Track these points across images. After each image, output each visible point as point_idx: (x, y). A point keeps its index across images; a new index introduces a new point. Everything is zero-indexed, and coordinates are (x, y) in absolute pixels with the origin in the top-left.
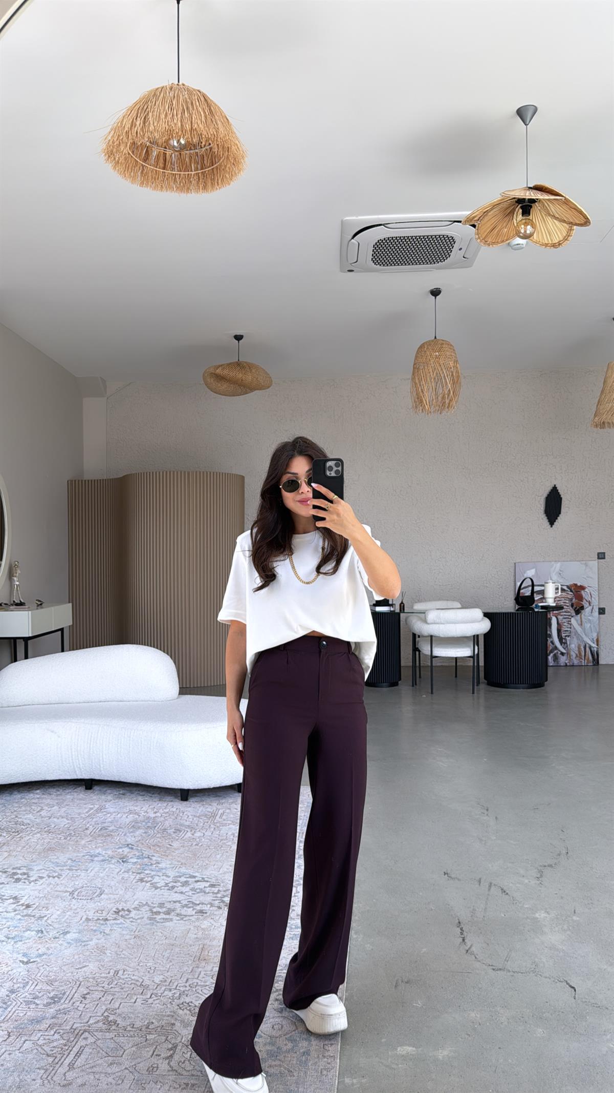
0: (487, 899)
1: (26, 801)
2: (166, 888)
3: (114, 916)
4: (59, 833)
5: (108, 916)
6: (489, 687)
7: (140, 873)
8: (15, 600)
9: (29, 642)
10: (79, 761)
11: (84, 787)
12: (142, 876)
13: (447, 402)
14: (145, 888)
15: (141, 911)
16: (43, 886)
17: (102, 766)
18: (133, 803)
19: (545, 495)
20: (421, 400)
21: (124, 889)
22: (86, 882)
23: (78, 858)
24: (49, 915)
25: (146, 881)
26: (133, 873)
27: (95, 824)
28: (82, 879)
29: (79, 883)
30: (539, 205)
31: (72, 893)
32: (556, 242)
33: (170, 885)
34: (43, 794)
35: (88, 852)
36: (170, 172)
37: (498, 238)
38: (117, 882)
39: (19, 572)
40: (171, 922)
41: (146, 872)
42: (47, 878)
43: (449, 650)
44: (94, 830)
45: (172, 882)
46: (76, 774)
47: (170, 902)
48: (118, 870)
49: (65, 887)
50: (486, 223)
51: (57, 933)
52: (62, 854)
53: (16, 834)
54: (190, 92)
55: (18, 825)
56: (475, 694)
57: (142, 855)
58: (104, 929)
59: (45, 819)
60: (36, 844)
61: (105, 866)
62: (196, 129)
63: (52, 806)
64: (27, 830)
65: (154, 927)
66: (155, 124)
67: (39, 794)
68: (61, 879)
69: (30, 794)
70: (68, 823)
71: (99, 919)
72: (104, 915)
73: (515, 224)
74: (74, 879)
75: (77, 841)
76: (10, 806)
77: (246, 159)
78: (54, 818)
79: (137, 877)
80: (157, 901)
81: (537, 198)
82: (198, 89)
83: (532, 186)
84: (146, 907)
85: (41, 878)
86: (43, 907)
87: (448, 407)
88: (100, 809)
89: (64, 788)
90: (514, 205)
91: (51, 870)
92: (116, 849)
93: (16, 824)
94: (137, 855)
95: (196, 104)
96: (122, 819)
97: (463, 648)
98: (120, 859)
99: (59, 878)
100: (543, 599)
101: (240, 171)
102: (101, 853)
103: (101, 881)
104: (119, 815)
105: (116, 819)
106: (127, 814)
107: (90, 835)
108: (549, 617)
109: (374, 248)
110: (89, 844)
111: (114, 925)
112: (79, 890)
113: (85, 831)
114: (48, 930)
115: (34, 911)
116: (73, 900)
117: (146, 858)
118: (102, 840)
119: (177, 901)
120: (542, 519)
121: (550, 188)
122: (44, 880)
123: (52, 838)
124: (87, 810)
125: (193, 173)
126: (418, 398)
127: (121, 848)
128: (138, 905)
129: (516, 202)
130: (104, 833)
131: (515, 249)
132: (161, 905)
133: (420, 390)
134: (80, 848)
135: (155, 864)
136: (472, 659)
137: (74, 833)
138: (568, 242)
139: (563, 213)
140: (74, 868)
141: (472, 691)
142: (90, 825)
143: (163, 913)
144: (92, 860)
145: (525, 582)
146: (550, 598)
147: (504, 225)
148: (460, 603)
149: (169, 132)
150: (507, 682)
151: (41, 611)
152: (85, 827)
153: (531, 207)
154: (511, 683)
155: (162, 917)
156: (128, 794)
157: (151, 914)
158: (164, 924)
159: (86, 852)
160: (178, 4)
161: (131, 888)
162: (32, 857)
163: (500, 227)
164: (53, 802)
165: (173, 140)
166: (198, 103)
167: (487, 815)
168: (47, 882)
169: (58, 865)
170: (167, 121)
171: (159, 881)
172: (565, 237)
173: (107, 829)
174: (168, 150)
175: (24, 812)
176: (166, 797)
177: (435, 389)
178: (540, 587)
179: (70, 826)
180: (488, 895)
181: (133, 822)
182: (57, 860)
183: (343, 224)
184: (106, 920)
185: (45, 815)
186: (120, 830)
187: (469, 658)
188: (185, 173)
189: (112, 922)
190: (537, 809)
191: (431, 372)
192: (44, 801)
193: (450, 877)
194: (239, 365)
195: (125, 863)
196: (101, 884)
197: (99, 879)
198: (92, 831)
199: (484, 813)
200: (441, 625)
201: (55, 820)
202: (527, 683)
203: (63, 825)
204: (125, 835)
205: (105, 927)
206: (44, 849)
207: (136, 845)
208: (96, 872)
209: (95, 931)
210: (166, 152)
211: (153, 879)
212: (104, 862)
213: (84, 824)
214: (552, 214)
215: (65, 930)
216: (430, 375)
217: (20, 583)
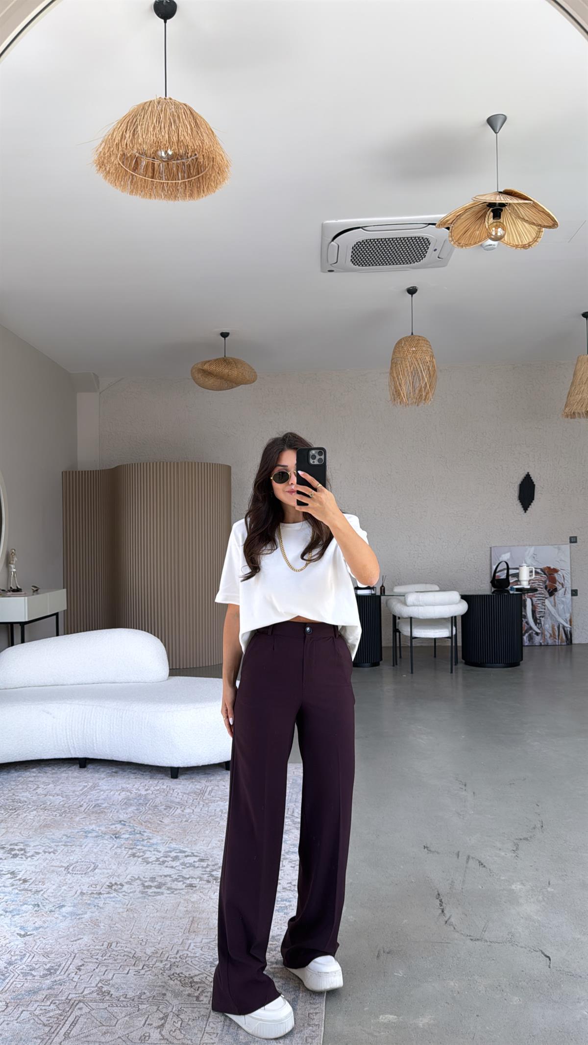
0: (465, 871)
1: (22, 779)
2: (157, 863)
3: (107, 890)
4: (55, 810)
5: (101, 891)
6: (467, 666)
7: (132, 849)
8: (11, 586)
9: (26, 626)
10: (73, 741)
11: (78, 765)
12: (134, 851)
13: (424, 395)
14: (137, 863)
15: (133, 885)
16: (40, 861)
17: (95, 745)
18: (125, 780)
19: (519, 481)
20: (399, 393)
21: (117, 864)
22: (81, 857)
23: (73, 834)
24: (45, 890)
25: (138, 856)
26: (126, 848)
27: (89, 801)
28: (77, 854)
29: (73, 858)
30: (509, 209)
31: (67, 868)
32: (526, 243)
33: (161, 860)
34: (39, 772)
35: (82, 829)
36: (159, 181)
37: (471, 240)
38: (111, 858)
39: (15, 559)
40: (162, 896)
41: (138, 847)
42: (43, 853)
43: (426, 631)
44: (88, 807)
45: (162, 857)
46: (71, 754)
47: (161, 876)
48: (111, 846)
49: (60, 862)
50: (460, 225)
51: (53, 906)
52: (58, 831)
53: (14, 811)
54: (177, 105)
55: (15, 803)
56: (454, 673)
57: (134, 831)
59: (41, 797)
60: (32, 821)
61: (99, 842)
62: (182, 140)
63: (48, 784)
65: (146, 900)
66: (144, 137)
67: (36, 773)
68: (57, 854)
69: (26, 772)
70: (63, 801)
71: (92, 893)
72: (98, 889)
73: (487, 227)
74: (70, 854)
75: (72, 818)
76: (7, 785)
77: (230, 168)
78: (50, 795)
79: (129, 852)
80: (149, 875)
81: (507, 202)
82: (184, 103)
83: (502, 191)
84: (138, 881)
85: (38, 853)
86: (40, 882)
87: (425, 400)
88: (94, 787)
89: (59, 767)
90: (485, 208)
91: (47, 846)
92: (109, 826)
93: (13, 802)
94: (129, 831)
95: (182, 117)
96: (115, 796)
97: (441, 628)
98: (113, 835)
99: (54, 853)
100: (518, 582)
101: (225, 180)
102: (94, 829)
103: (94, 856)
104: (112, 793)
105: (109, 796)
106: (119, 792)
107: (84, 812)
108: (523, 598)
109: (353, 250)
110: (83, 821)
111: (108, 899)
112: (74, 865)
113: (79, 808)
114: (44, 904)
115: (31, 886)
116: (68, 875)
117: (138, 834)
118: (96, 817)
119: (168, 875)
120: (516, 504)
121: (519, 192)
122: (40, 855)
123: (48, 815)
124: (81, 788)
125: (180, 182)
126: (396, 392)
127: (114, 824)
128: (130, 879)
129: (487, 206)
130: (98, 810)
131: (488, 250)
132: (153, 879)
133: (398, 383)
134: (75, 824)
135: (146, 840)
136: (450, 640)
137: (68, 811)
138: (538, 243)
139: (532, 216)
140: (68, 844)
141: (450, 671)
142: (84, 802)
143: (154, 887)
144: (87, 836)
145: (500, 565)
146: (524, 581)
147: (477, 227)
148: (438, 586)
149: (157, 144)
150: (484, 662)
151: (37, 597)
152: (79, 804)
153: (502, 210)
154: (488, 663)
155: (153, 891)
156: (121, 772)
157: (143, 888)
158: (155, 897)
159: (80, 828)
160: (165, 22)
161: (124, 863)
162: (29, 833)
163: (472, 230)
164: (49, 780)
165: (161, 151)
166: (184, 117)
167: (465, 790)
168: (43, 857)
169: (53, 841)
170: (155, 134)
171: (151, 856)
172: (534, 239)
173: (100, 806)
174: (156, 160)
175: (21, 790)
176: (157, 775)
177: (412, 382)
178: (515, 570)
179: (65, 803)
180: (466, 867)
181: (125, 799)
182: (53, 836)
183: (324, 227)
184: (100, 893)
185: (41, 793)
186: (113, 806)
187: (447, 639)
188: (172, 182)
189: (105, 896)
190: (513, 784)
191: (409, 366)
192: (40, 779)
193: (430, 850)
194: (226, 361)
195: (118, 839)
196: (94, 859)
197: (93, 854)
198: (86, 808)
199: (462, 789)
200: (420, 607)
201: (51, 797)
202: (504, 663)
203: (58, 803)
204: (117, 812)
205: (99, 901)
206: (40, 826)
207: (128, 822)
208: (90, 848)
209: (89, 904)
210: (154, 162)
211: (145, 854)
212: (97, 838)
213: (79, 802)
214: (522, 217)
215: (60, 904)
216: (408, 370)
217: (16, 569)
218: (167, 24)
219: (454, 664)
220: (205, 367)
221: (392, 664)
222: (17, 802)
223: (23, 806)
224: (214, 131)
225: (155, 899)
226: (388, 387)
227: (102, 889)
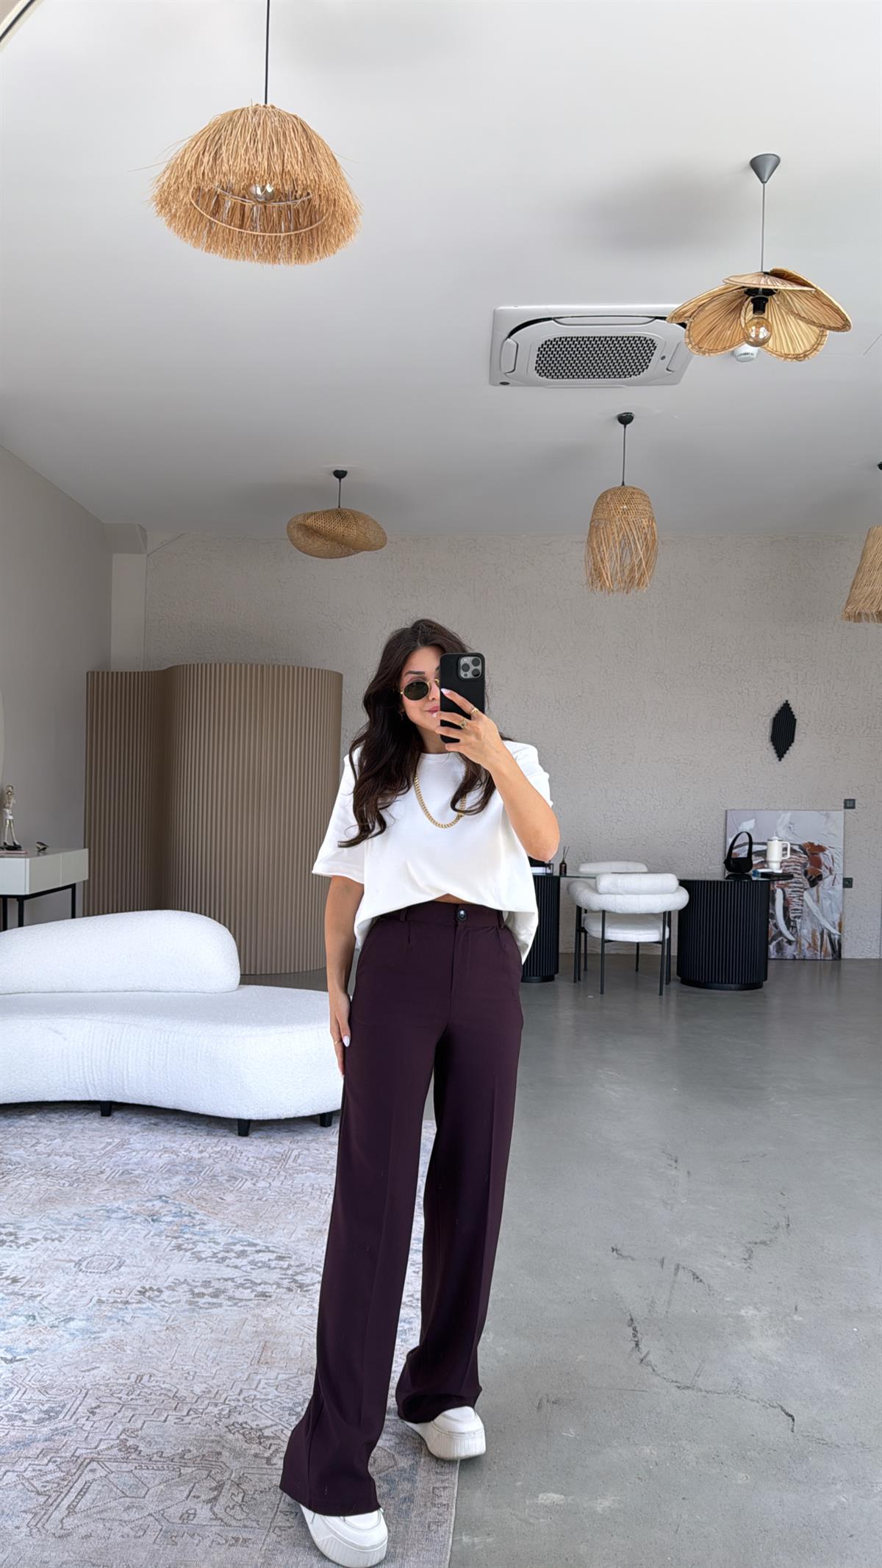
0: (672, 1287)
1: (15, 1130)
2: (214, 1260)
3: (138, 1297)
4: (62, 1176)
5: (129, 1298)
6: (684, 986)
7: (176, 1238)
8: (6, 841)
9: (26, 902)
10: (93, 1075)
11: (100, 1112)
12: (180, 1241)
13: (637, 577)
14: (184, 1260)
15: (177, 1291)
16: (38, 1252)
17: (126, 1083)
18: (169, 1136)
19: (773, 715)
20: (599, 573)
21: (153, 1260)
22: (100, 1249)
23: (88, 1213)
24: (45, 1295)
25: (185, 1249)
26: (167, 1236)
27: (114, 1166)
28: (94, 1244)
29: (88, 1249)
30: (778, 298)
31: (78, 1264)
32: (801, 352)
33: (220, 1256)
34: (40, 1121)
35: (103, 1206)
36: (250, 232)
37: (717, 343)
38: (144, 1250)
39: (13, 801)
40: (220, 1309)
41: (186, 1236)
42: (43, 1240)
43: (625, 931)
44: (113, 1175)
45: (223, 1251)
46: (88, 1094)
47: (219, 1279)
48: (145, 1232)
49: (68, 1255)
50: (701, 321)
51: (56, 1319)
52: (66, 1208)
54: (283, 117)
55: (3, 1164)
56: (664, 996)
57: (181, 1212)
58: (124, 1315)
59: (42, 1157)
60: (28, 1192)
61: (127, 1226)
62: (289, 171)
63: (53, 1138)
64: (16, 1171)
65: (195, 1314)
66: (231, 163)
67: (35, 1121)
68: (63, 1243)
69: (21, 1120)
70: (76, 1163)
71: (115, 1302)
72: (123, 1295)
73: (743, 325)
74: (84, 1243)
75: (88, 1189)
77: (360, 218)
78: (55, 1155)
79: (173, 1243)
80: (200, 1277)
81: (776, 288)
82: (294, 114)
83: (768, 271)
84: (184, 1286)
85: (35, 1240)
86: (37, 1283)
87: (638, 584)
88: (122, 1145)
89: (71, 1114)
90: (742, 296)
91: (50, 1229)
92: (144, 1203)
94: (174, 1211)
95: (290, 136)
96: (153, 1159)
97: (648, 929)
98: (149, 1216)
99: (60, 1241)
100: (765, 863)
101: (351, 234)
102: (121, 1207)
103: (120, 1247)
104: (149, 1154)
105: (144, 1158)
106: (160, 1153)
107: (106, 1181)
108: (772, 888)
109: (539, 353)
110: (104, 1194)
111: (138, 1311)
112: (89, 1260)
113: (99, 1176)
114: (43, 1316)
115: (23, 1288)
116: (80, 1273)
117: (186, 1216)
118: (123, 1189)
119: (229, 1279)
120: (768, 749)
121: (796, 274)
122: (39, 1243)
123: (51, 1184)
124: (102, 1146)
125: (282, 235)
126: (595, 570)
127: (150, 1200)
128: (172, 1283)
129: (746, 293)
130: (127, 1179)
131: (742, 361)
132: (206, 1284)
133: (599, 558)
134: (92, 1199)
135: (199, 1225)
136: (660, 946)
137: (83, 1178)
138: (818, 353)
139: (812, 311)
140: (82, 1228)
141: (658, 992)
142: (107, 1167)
143: (208, 1295)
144: (109, 1217)
145: (739, 837)
146: (773, 862)
147: (727, 325)
148: (646, 866)
149: (250, 174)
152: (99, 1170)
153: (767, 300)
155: (207, 1301)
156: (163, 1124)
157: (191, 1296)
158: (209, 1311)
159: (100, 1205)
161: (164, 1259)
162: (22, 1210)
163: (721, 327)
164: (54, 1133)
165: (256, 187)
166: (293, 135)
167: (676, 1168)
168: (43, 1246)
169: (58, 1222)
170: (247, 159)
171: (204, 1249)
172: (814, 346)
173: (132, 1173)
174: (247, 201)
175: (13, 1146)
177: (621, 558)
178: (761, 846)
179: (79, 1168)
180: (674, 1282)
181: (168, 1164)
182: (58, 1216)
183: (496, 316)
184: (127, 1302)
185: (42, 1151)
186: (150, 1175)
187: (655, 945)
188: (271, 234)
189: (134, 1306)
190: (747, 1161)
191: (616, 532)
192: (41, 1130)
193: (621, 1255)
194: (340, 514)
195: (156, 1223)
196: (120, 1251)
197: (118, 1244)
198: (109, 1176)
199: (671, 1166)
200: (618, 896)
201: (57, 1158)
202: (739, 983)
203: (67, 1166)
204: (156, 1182)
205: (125, 1313)
206: (39, 1200)
207: (172, 1198)
208: (113, 1235)
209: (110, 1318)
210: (244, 203)
211: (196, 1246)
212: (125, 1221)
213: (98, 1166)
214: (796, 312)
215: (67, 1315)
216: (614, 538)
217: (14, 816)
219: (665, 982)
220: (310, 522)
221: (573, 979)
222: (5, 1163)
223: (15, 1169)
224: (337, 160)
226: (584, 563)
227: (131, 1295)
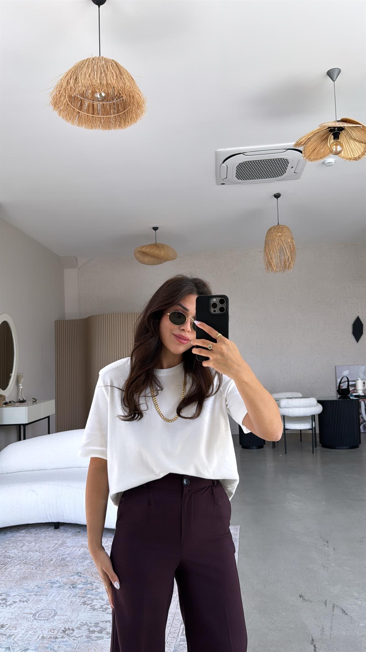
0: (332, 618)
1: (14, 539)
2: (101, 609)
3: (62, 634)
4: (32, 564)
5: (58, 635)
6: (323, 448)
7: (83, 597)
8: (20, 398)
10: (50, 511)
11: (54, 527)
12: (85, 599)
13: (287, 265)
14: (86, 610)
15: (81, 630)
16: (16, 609)
17: (64, 514)
18: (84, 539)
19: (352, 322)
20: (270, 264)
21: (71, 611)
22: (46, 605)
23: (43, 585)
24: (16, 634)
25: (87, 604)
26: (79, 597)
27: (58, 556)
28: (43, 603)
29: (40, 606)
30: (344, 132)
31: (34, 615)
32: (357, 156)
33: (104, 607)
34: (26, 533)
35: (50, 580)
36: (97, 116)
37: (317, 156)
38: (67, 605)
39: (22, 380)
40: (102, 640)
41: (88, 596)
42: (19, 602)
43: (295, 425)
44: (56, 562)
45: (105, 604)
46: (48, 519)
47: (103, 622)
48: (68, 595)
49: (30, 610)
50: (309, 146)
51: (20, 650)
52: (32, 582)
53: (3, 566)
54: (106, 61)
55: (6, 558)
56: (315, 454)
57: (87, 582)
58: (54, 646)
59: (25, 553)
60: (15, 574)
61: (60, 592)
62: (110, 83)
63: (30, 542)
64: (11, 562)
65: (90, 644)
66: (83, 82)
67: (24, 533)
68: (28, 603)
69: (18, 533)
70: (40, 555)
71: (51, 637)
72: (55, 633)
73: (329, 146)
74: (38, 603)
75: (44, 570)
76: (3, 544)
77: (146, 104)
78: (31, 551)
79: (82, 600)
80: (94, 621)
81: (344, 126)
82: (112, 59)
83: (339, 120)
84: (86, 626)
85: (15, 602)
86: (13, 627)
87: (288, 268)
88: (62, 544)
89: (41, 528)
90: (328, 133)
91: (23, 595)
92: (69, 577)
93: (5, 558)
94: (84, 581)
95: (110, 68)
96: (76, 551)
97: (305, 423)
98: (71, 585)
99: (27, 602)
100: (355, 390)
101: (142, 112)
102: (59, 580)
103: (56, 604)
104: (74, 549)
105: (72, 551)
106: (79, 548)
107: (53, 565)
108: (359, 401)
109: (237, 169)
110: (51, 573)
111: (61, 643)
112: (40, 612)
113: (50, 562)
114: (14, 647)
115: (6, 631)
116: (35, 620)
117: (90, 584)
118: (60, 569)
119: (108, 621)
120: (351, 338)
121: (352, 120)
122: (17, 604)
123: (27, 568)
124: (53, 545)
125: (112, 116)
126: (269, 263)
127: (73, 576)
128: (79, 625)
129: (329, 131)
130: (63, 563)
131: (327, 166)
132: (96, 625)
133: (270, 257)
134: (45, 576)
135: (95, 589)
136: (311, 431)
137: (42, 564)
138: (365, 156)
139: (361, 136)
140: (38, 594)
141: (312, 452)
142: (54, 557)
143: (97, 632)
144: (52, 587)
145: (343, 379)
146: (360, 390)
147: (322, 147)
148: (301, 393)
149: (92, 86)
150: (335, 445)
151: (35, 406)
152: (50, 559)
153: (339, 133)
154: (337, 446)
155: (96, 635)
156: (82, 532)
157: (88, 633)
158: (97, 641)
159: (48, 579)
160: (99, 7)
161: (76, 610)
162: (11, 585)
163: (319, 148)
164: (32, 539)
165: (97, 94)
166: (111, 67)
167: (328, 546)
168: (18, 606)
169: (27, 591)
170: (90, 79)
171: (96, 604)
172: (363, 153)
173: (65, 560)
175: (12, 548)
176: (108, 534)
177: (280, 257)
178: (353, 382)
179: (41, 558)
180: (333, 615)
181: (83, 554)
182: (28, 587)
183: (217, 154)
184: (56, 638)
185: (25, 550)
186: (74, 560)
187: (309, 430)
188: (107, 116)
189: (60, 639)
190: (362, 541)
191: (277, 245)
192: (26, 538)
193: (304, 599)
194: (156, 246)
195: (74, 589)
196: (55, 607)
197: (55, 603)
198: (55, 562)
199: (325, 545)
200: (290, 409)
201: (31, 553)
202: (348, 446)
203: (36, 558)
204: (77, 565)
205: (55, 644)
206: (20, 578)
207: (83, 574)
208: (53, 597)
209: (47, 648)
210: (94, 103)
211: (93, 602)
212: (60, 588)
213: (50, 556)
214: (354, 138)
215: (25, 647)
216: (276, 248)
217: (23, 387)
218: (100, 8)
219: (314, 446)
220: (143, 249)
221: (272, 447)
222: (7, 558)
223: (11, 561)
224: (133, 78)
225: (97, 643)
226: (263, 261)
227: (58, 634)
